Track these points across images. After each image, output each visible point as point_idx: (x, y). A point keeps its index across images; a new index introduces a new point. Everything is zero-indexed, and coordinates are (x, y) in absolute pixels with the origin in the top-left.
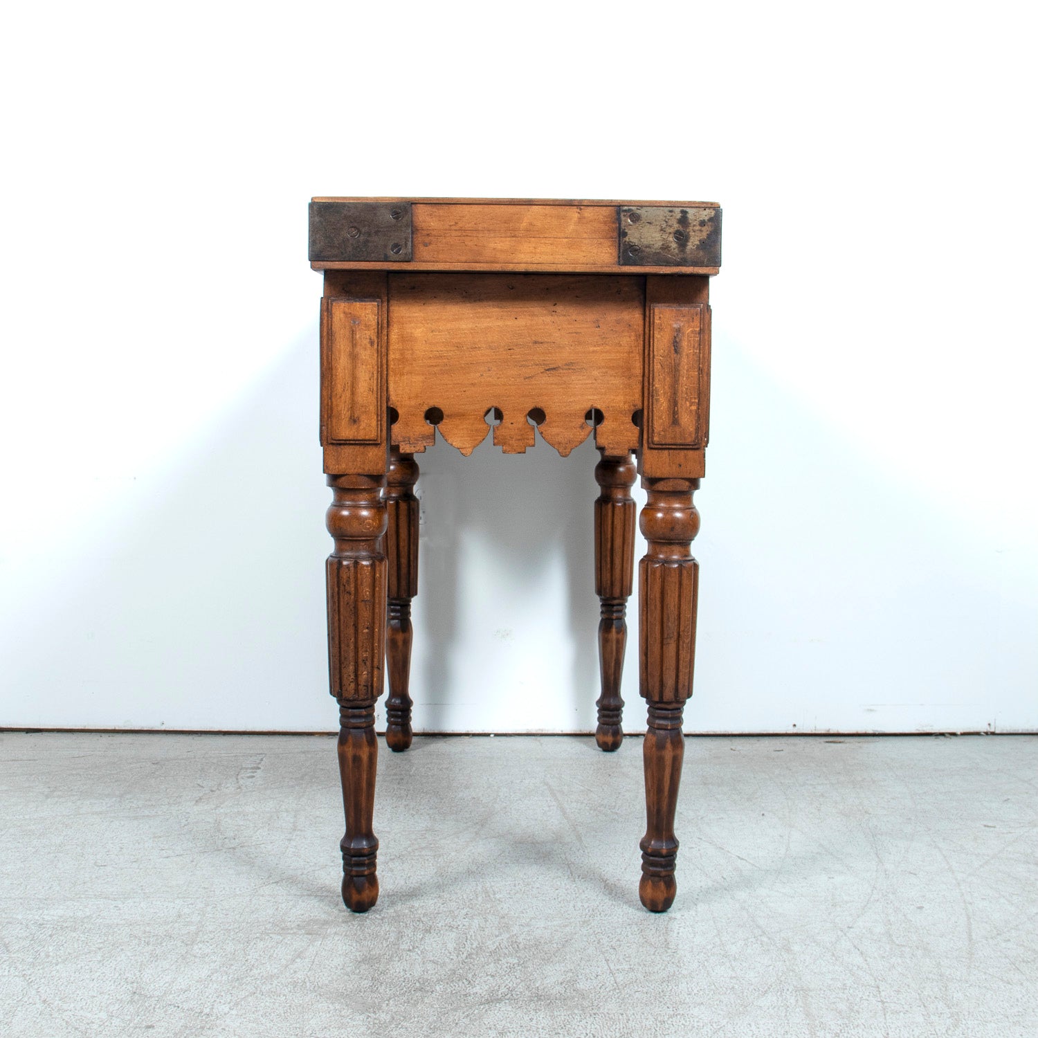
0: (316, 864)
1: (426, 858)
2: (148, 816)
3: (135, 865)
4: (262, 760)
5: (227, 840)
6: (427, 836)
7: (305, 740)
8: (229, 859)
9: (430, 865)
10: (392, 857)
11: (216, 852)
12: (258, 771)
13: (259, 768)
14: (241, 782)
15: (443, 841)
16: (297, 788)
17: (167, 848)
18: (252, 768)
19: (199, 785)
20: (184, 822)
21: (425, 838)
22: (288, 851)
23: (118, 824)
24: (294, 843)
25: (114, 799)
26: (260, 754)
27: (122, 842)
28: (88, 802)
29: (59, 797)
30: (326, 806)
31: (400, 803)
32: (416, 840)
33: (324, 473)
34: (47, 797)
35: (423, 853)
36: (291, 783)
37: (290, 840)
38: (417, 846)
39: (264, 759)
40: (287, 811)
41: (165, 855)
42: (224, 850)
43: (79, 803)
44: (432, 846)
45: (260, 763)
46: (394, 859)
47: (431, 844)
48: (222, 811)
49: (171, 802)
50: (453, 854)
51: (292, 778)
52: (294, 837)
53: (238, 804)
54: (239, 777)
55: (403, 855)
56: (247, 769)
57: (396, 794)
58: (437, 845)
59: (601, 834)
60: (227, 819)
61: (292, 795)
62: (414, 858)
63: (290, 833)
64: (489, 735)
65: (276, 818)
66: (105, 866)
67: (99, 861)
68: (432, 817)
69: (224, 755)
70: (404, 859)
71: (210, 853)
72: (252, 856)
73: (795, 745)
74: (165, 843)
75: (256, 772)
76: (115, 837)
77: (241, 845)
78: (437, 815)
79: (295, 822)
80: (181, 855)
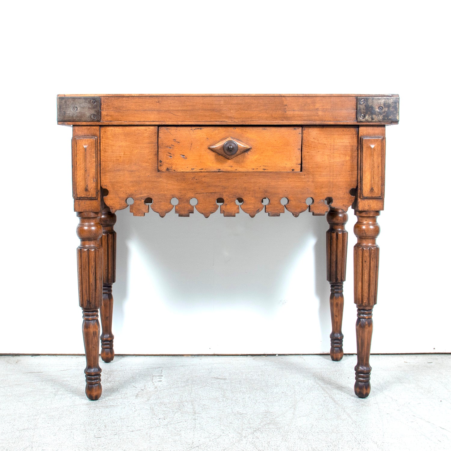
0: (215, 434)
1: (273, 430)
2: (113, 406)
3: (116, 437)
4: (162, 371)
5: (161, 420)
7: (180, 358)
8: (166, 432)
10: (255, 430)
11: (158, 428)
13: (162, 376)
14: (156, 384)
16: (187, 387)
17: (130, 425)
18: (158, 376)
19: (134, 386)
20: (134, 410)
21: (267, 417)
22: (196, 426)
23: (98, 411)
24: (198, 422)
26: (159, 367)
27: (104, 422)
30: (206, 398)
31: (245, 396)
32: (262, 418)
35: (270, 426)
36: (183, 385)
38: (265, 422)
39: (163, 370)
40: (187, 402)
41: (131, 430)
42: (162, 426)
44: (273, 422)
45: (162, 373)
46: (256, 431)
47: (272, 421)
48: (152, 402)
49: (123, 397)
51: (182, 382)
52: (196, 418)
53: (159, 398)
54: (154, 381)
55: (260, 428)
56: (156, 376)
57: (241, 391)
58: (275, 422)
59: (360, 413)
60: (156, 407)
61: (186, 392)
62: (267, 430)
63: (193, 415)
64: (275, 355)
65: (182, 406)
66: (100, 437)
67: (96, 434)
68: (266, 404)
69: (141, 368)
70: (261, 430)
71: (154, 428)
72: (178, 430)
73: (437, 359)
74: (128, 422)
75: (161, 378)
76: (100, 419)
77: (170, 423)
78: (268, 403)
79: (194, 409)
80: (139, 430)
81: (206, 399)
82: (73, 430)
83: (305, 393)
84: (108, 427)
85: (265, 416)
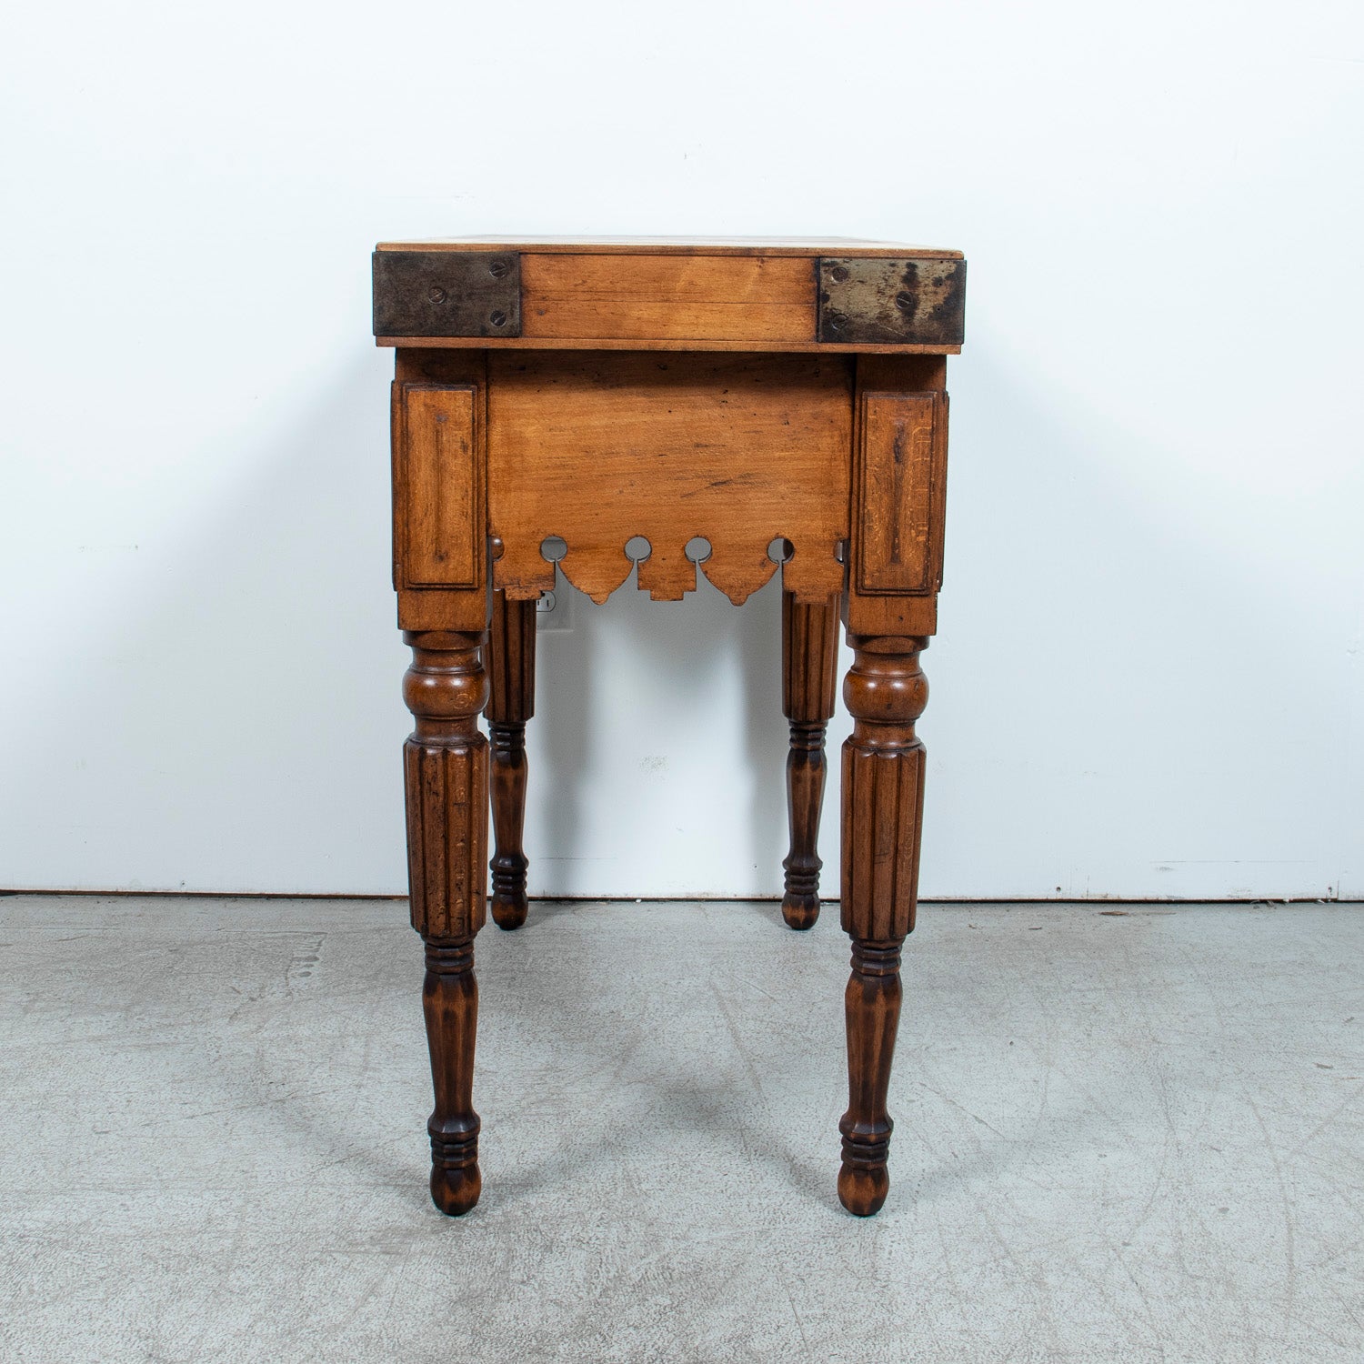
0: (395, 1129)
1: (547, 1118)
2: (164, 1044)
3: (148, 1131)
4: (320, 944)
5: (273, 1086)
6: (547, 1079)
7: (379, 907)
8: (275, 1120)
9: (552, 1130)
10: (500, 1118)
11: (259, 1108)
12: (315, 963)
13: (316, 959)
14: (292, 983)
15: (569, 1089)
16: (369, 993)
17: (191, 1099)
18: (307, 959)
19: (234, 989)
20: (214, 1054)
21: (546, 1083)
22: (357, 1105)
23: (123, 1058)
24: (364, 1092)
25: (118, 1014)
26: (317, 933)
27: (129, 1090)
28: (82, 1021)
29: (43, 1010)
30: (409, 1025)
31: (511, 1020)
32: (532, 1086)
33: (399, 628)
34: (26, 1011)
35: (543, 1110)
36: (361, 986)
37: (359, 1086)
38: (533, 1098)
39: (323, 943)
40: (356, 1036)
41: (189, 1113)
42: (269, 1105)
43: (69, 1021)
44: (555, 1097)
45: (317, 950)
46: (502, 1121)
47: (553, 1094)
48: (265, 1035)
49: (196, 1019)
50: (584, 1111)
51: (361, 977)
52: (365, 1082)
53: (287, 1023)
54: (289, 974)
55: (515, 1114)
56: (299, 959)
57: (505, 1005)
58: (561, 1096)
59: (786, 1076)
60: (273, 1050)
61: (363, 1007)
62: (530, 1118)
63: (360, 1074)
64: (634, 900)
65: (340, 1048)
66: (106, 1132)
67: (99, 1124)
68: (555, 1045)
69: (268, 935)
70: (516, 1120)
71: (250, 1109)
72: (308, 1115)
73: (1058, 918)
74: (188, 1091)
75: (312, 966)
76: (119, 1082)
77: (293, 1095)
78: (561, 1043)
79: (366, 1055)
80: (211, 1113)
81: (408, 1029)
82: (44, 1111)
83: (670, 1014)
84: (134, 1104)
85: (541, 1079)
